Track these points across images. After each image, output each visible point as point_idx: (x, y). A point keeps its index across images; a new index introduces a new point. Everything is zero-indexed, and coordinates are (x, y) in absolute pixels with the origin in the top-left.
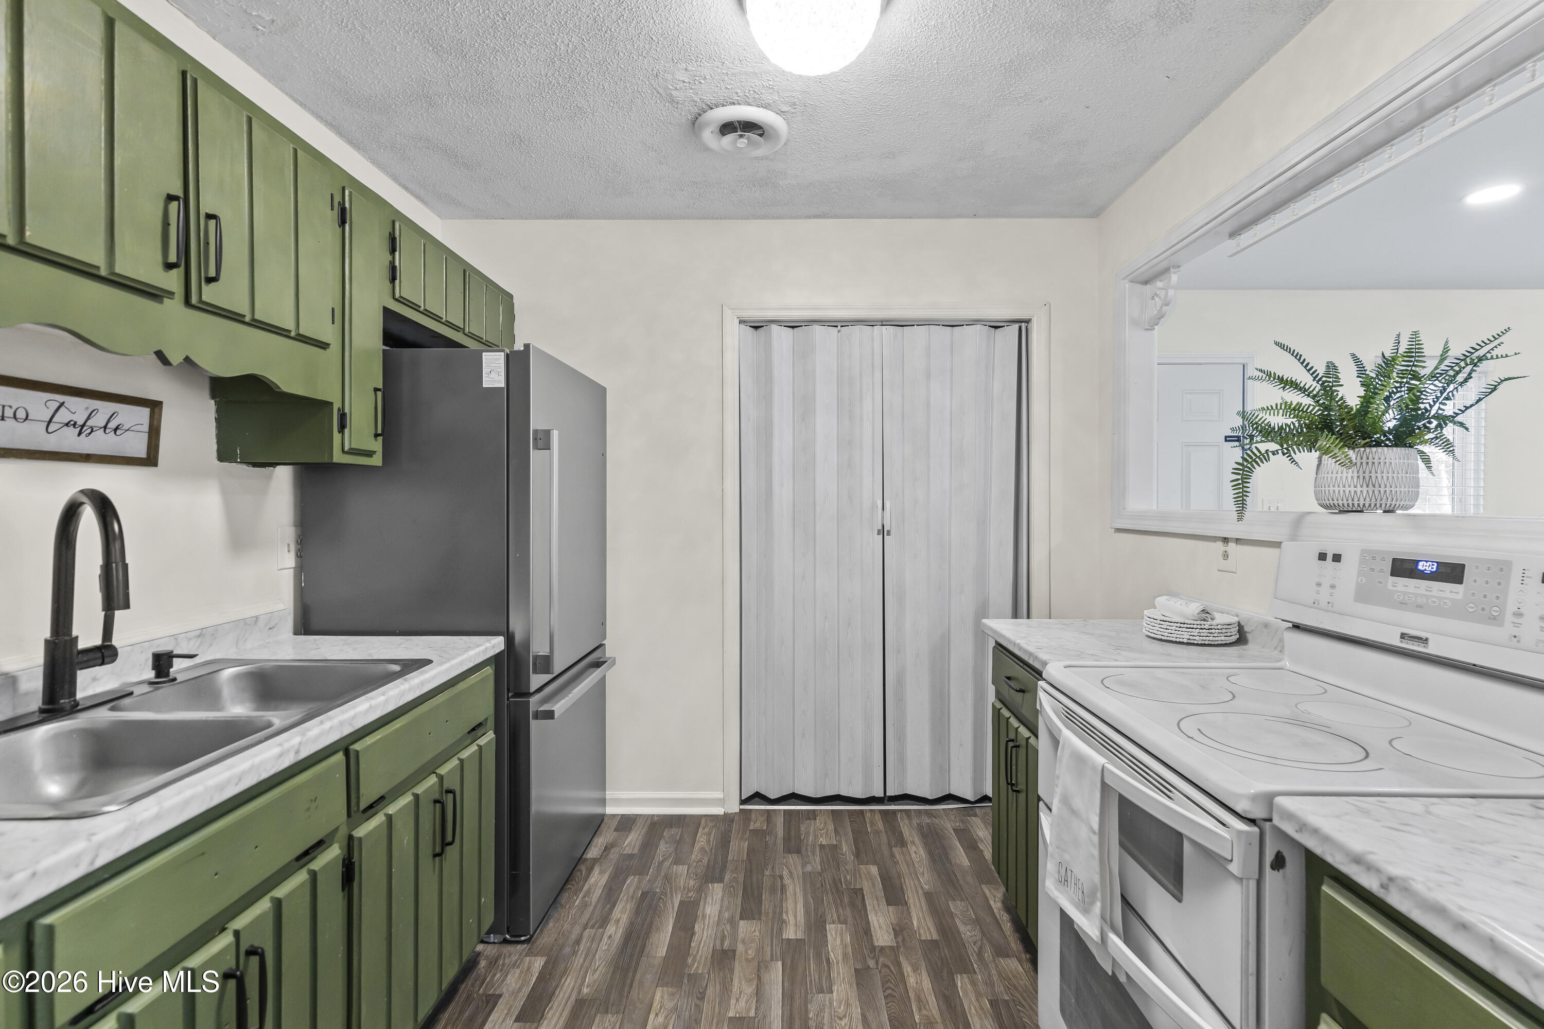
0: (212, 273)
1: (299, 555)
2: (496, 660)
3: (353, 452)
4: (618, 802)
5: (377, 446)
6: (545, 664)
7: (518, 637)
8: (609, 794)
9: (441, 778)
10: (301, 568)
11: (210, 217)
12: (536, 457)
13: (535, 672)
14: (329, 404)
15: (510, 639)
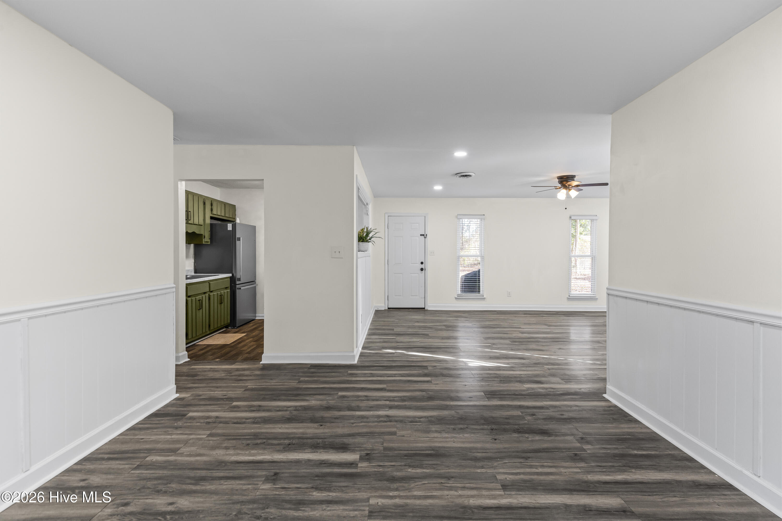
0: (190, 219)
1: (195, 260)
2: (230, 277)
3: (206, 242)
4: (259, 316)
5: (209, 241)
6: (239, 280)
7: (234, 275)
8: (257, 315)
9: (221, 293)
10: (195, 263)
11: (190, 211)
12: (237, 242)
13: (237, 281)
14: (202, 234)
15: (233, 275)
